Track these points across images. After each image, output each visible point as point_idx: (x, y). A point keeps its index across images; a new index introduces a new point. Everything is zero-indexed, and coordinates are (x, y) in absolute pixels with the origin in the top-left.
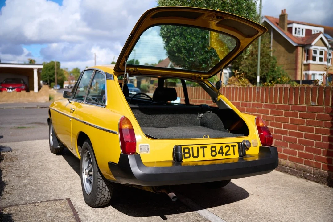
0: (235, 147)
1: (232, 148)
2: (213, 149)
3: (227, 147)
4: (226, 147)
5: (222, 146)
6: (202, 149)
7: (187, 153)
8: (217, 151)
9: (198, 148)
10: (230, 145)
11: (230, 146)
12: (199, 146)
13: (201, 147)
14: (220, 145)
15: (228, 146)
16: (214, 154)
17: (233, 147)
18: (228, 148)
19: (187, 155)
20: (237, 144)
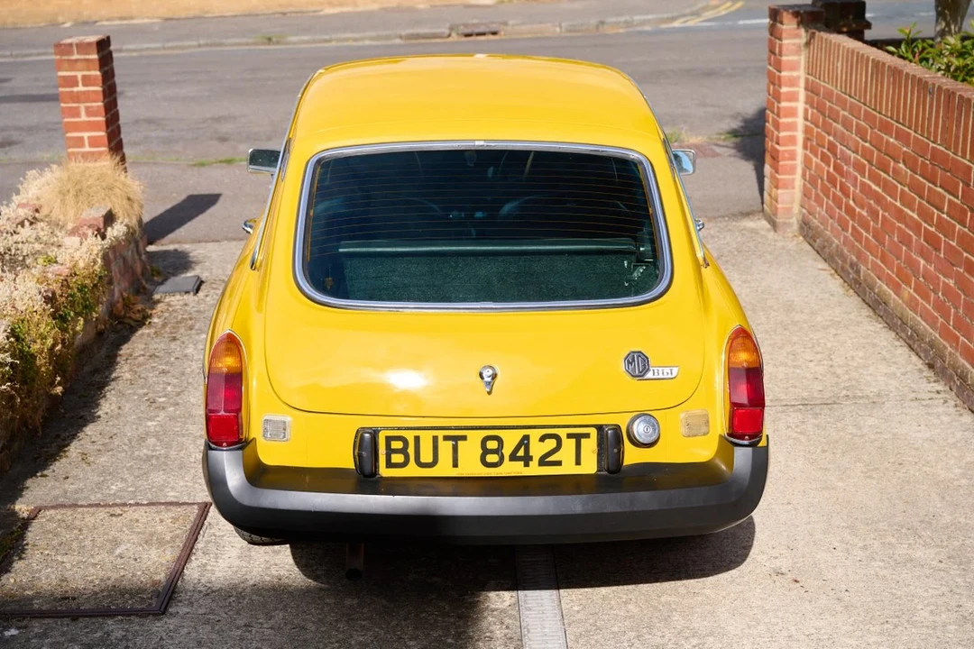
0: (583, 441)
1: (569, 445)
2: (492, 445)
3: (547, 441)
4: (542, 439)
5: (526, 438)
6: (450, 443)
7: (397, 451)
8: (507, 451)
9: (435, 439)
10: (562, 433)
11: (564, 437)
12: (441, 434)
13: (446, 438)
14: (520, 434)
15: (557, 437)
16: (492, 458)
17: (573, 441)
18: (552, 444)
19: (398, 458)
20: (593, 432)
